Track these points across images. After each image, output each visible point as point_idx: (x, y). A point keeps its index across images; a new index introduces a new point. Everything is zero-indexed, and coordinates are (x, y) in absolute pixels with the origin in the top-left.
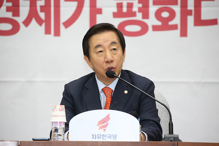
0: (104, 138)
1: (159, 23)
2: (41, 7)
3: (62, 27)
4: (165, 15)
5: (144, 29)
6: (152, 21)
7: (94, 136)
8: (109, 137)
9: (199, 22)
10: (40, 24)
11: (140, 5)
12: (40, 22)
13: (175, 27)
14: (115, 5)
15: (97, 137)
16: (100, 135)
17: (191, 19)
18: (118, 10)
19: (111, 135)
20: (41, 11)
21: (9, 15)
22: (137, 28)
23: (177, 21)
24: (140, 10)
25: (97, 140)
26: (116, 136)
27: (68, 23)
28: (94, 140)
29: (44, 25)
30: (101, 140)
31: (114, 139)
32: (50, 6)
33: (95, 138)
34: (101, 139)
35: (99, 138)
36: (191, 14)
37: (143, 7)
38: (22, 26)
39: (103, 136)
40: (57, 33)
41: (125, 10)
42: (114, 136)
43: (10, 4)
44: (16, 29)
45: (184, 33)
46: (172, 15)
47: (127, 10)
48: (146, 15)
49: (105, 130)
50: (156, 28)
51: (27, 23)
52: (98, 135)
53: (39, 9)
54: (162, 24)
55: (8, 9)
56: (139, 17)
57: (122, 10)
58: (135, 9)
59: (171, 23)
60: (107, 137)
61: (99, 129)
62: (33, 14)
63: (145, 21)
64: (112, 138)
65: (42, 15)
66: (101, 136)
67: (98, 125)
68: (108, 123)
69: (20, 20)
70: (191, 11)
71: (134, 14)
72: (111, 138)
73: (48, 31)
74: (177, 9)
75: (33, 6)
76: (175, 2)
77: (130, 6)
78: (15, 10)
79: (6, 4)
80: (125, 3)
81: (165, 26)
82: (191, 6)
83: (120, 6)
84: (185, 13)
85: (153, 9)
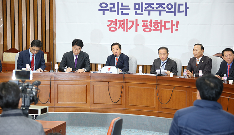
3: (128, 29)
4: (156, 26)
5: (150, 30)
6: (153, 28)
9: (165, 28)
13: (159, 30)
16: (108, 72)
17: (163, 28)
21: (114, 26)
22: (149, 30)
23: (159, 28)
27: (130, 28)
29: (123, 29)
32: (125, 24)
37: (150, 24)
38: (117, 29)
40: (127, 31)
41: (145, 25)
43: (114, 23)
44: (116, 30)
45: (161, 32)
46: (158, 26)
48: (151, 27)
50: (153, 30)
51: (119, 28)
55: (114, 24)
56: (149, 27)
58: (148, 25)
60: (110, 73)
62: (120, 26)
65: (123, 26)
69: (117, 27)
73: (124, 31)
74: (159, 25)
75: (120, 23)
76: (159, 23)
77: (147, 24)
78: (116, 25)
79: (113, 23)
80: (145, 23)
81: (156, 29)
82: (163, 24)
83: (144, 24)
84: (162, 26)
85: (153, 25)
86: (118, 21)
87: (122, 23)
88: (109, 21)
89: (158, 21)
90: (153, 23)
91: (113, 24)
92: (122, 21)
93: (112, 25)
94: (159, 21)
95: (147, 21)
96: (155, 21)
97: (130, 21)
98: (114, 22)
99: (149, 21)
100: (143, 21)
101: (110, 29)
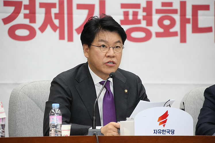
0: (163, 133)
1: (161, 30)
2: (55, 14)
4: (167, 22)
5: (148, 36)
6: (155, 28)
7: (156, 131)
8: (168, 132)
9: (196, 30)
10: (55, 31)
11: (145, 14)
12: (54, 28)
13: (175, 34)
14: (122, 13)
15: (158, 132)
16: (160, 131)
17: (189, 27)
18: (125, 18)
19: (169, 130)
20: (56, 18)
21: (27, 22)
22: (142, 35)
23: (177, 28)
24: (144, 18)
25: (158, 135)
26: (174, 131)
28: (155, 135)
29: (58, 31)
30: (161, 135)
31: (172, 133)
32: (63, 14)
33: (156, 133)
34: (162, 133)
35: (160, 133)
36: (189, 22)
37: (147, 15)
38: (38, 32)
39: (163, 131)
41: (131, 17)
42: (172, 131)
43: (27, 12)
44: (32, 35)
45: (183, 40)
46: (173, 22)
47: (133, 18)
48: (150, 23)
49: (164, 126)
50: (158, 35)
51: (43, 29)
52: (159, 131)
53: (53, 16)
54: (164, 31)
55: (26, 16)
56: (143, 24)
57: (128, 18)
58: (140, 17)
59: (172, 30)
60: (166, 132)
61: (159, 125)
62: (48, 21)
63: (149, 28)
64: (171, 133)
65: (56, 22)
66: (162, 131)
67: (158, 121)
68: (167, 119)
69: (36, 26)
70: (189, 19)
71: (139, 22)
72: (169, 133)
73: (62, 37)
74: (177, 17)
75: (48, 13)
76: (175, 11)
77: (135, 14)
78: (32, 17)
79: (23, 11)
80: (131, 11)
81: (166, 33)
82: (189, 15)
83: (126, 14)
84: (184, 21)
85: (156, 17)
86: (42, 5)
87: (55, 11)
88: (6, 4)
89: (170, 4)
90: (158, 11)
91: (21, 15)
92: (53, 5)
93: (20, 19)
94: (176, 6)
95: (138, 6)
96: (164, 4)
97: (80, 7)
98: (26, 7)
99: (144, 5)
100: (123, 6)
101: (12, 33)
